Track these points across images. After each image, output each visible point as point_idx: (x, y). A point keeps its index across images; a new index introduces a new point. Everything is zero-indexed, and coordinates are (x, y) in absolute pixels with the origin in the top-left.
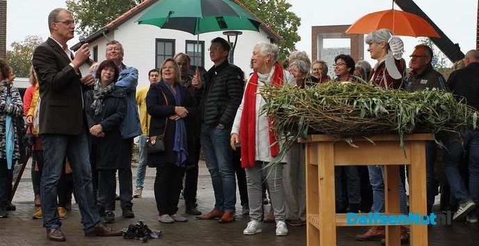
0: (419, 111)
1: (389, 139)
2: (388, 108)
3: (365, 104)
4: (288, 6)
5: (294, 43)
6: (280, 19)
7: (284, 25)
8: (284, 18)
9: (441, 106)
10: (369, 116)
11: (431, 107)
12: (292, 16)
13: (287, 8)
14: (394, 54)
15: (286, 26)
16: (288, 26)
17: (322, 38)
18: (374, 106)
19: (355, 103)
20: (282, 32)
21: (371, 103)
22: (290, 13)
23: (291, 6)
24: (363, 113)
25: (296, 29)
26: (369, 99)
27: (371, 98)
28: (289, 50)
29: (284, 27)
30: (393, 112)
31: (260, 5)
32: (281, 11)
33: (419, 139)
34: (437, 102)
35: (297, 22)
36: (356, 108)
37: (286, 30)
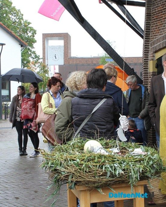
0: (142, 170)
1: (123, 186)
2: (124, 170)
3: (110, 168)
4: (29, 23)
5: (33, 44)
6: (25, 31)
7: (27, 34)
8: (27, 30)
9: (154, 165)
10: (112, 176)
11: (148, 166)
12: (32, 29)
13: (28, 25)
14: (123, 127)
15: (28, 34)
16: (30, 34)
17: (48, 40)
18: (115, 170)
19: (104, 168)
20: (26, 37)
21: (113, 168)
22: (30, 28)
23: (31, 23)
24: (109, 174)
25: (34, 36)
26: (112, 165)
27: (114, 164)
28: (30, 48)
29: (27, 35)
30: (127, 172)
31: (14, 22)
32: (25, 26)
33: (140, 184)
34: (151, 163)
35: (34, 32)
36: (105, 170)
37: (28, 36)
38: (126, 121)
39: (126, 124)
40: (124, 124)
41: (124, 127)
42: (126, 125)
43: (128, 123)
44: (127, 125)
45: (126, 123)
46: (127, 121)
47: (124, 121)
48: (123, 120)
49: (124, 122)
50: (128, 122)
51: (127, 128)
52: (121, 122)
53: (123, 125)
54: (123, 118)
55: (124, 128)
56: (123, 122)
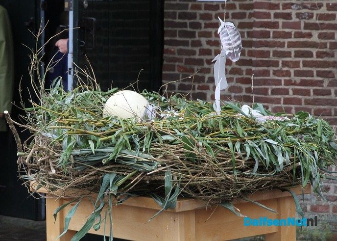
38: (235, 36)
39: (236, 45)
40: (229, 44)
41: (232, 51)
42: (236, 48)
43: (239, 42)
44: (238, 46)
45: (236, 42)
46: (238, 36)
47: (230, 36)
48: (227, 35)
49: (229, 40)
50: (239, 39)
51: (237, 54)
52: (223, 40)
53: (228, 47)
54: (226, 29)
55: (230, 54)
56: (227, 38)
